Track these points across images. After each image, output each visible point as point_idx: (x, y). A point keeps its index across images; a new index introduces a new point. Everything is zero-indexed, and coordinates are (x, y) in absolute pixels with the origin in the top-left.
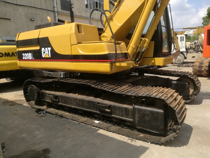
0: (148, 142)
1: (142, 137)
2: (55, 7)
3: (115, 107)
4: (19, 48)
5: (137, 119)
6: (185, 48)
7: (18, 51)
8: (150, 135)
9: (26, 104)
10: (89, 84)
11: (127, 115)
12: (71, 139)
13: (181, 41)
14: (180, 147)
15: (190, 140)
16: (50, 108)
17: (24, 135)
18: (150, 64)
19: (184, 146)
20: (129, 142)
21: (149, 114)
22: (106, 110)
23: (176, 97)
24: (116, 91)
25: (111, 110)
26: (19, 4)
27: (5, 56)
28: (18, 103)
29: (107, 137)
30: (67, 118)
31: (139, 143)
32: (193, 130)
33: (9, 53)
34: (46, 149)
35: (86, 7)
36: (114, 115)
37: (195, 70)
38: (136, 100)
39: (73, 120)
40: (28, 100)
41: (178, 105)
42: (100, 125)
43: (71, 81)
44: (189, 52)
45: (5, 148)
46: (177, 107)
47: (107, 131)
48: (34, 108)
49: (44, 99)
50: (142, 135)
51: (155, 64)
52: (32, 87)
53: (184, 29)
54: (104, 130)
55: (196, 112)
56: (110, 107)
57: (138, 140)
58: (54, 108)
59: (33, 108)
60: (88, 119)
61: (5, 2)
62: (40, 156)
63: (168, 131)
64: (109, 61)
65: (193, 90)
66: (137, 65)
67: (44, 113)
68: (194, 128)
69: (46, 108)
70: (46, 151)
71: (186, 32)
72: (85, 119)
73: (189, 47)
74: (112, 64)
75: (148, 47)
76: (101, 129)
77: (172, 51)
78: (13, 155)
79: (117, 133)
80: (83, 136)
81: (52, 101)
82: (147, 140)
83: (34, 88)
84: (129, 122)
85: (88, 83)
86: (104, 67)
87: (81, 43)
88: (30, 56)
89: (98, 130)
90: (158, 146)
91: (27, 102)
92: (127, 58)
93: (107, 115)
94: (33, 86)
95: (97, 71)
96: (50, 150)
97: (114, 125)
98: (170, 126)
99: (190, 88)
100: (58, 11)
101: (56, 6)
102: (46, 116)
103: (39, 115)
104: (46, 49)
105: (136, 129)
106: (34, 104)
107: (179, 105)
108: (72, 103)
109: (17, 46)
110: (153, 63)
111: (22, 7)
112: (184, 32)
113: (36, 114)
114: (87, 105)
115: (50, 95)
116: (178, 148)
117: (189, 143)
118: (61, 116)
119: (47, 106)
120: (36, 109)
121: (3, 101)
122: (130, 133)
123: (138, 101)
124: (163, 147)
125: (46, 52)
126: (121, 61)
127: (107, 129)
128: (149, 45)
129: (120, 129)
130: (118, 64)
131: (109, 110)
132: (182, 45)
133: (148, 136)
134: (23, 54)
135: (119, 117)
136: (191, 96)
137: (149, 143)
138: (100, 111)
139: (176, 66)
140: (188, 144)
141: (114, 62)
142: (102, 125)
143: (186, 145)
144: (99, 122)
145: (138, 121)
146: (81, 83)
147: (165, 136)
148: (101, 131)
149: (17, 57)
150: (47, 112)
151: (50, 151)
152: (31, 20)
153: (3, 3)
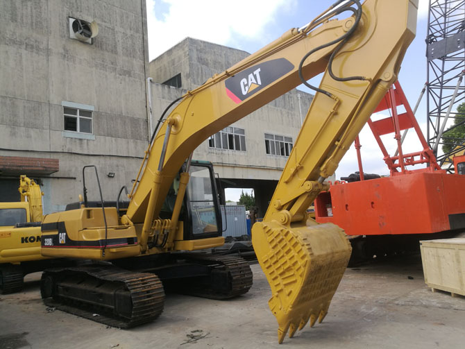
4: (43, 232)
5: (117, 306)
7: (42, 236)
61: (71, 153)
74: (103, 250)
87: (86, 229)
88: (51, 242)
92: (133, 243)
104: (62, 234)
109: (42, 230)
111: (97, 157)
125: (62, 238)
130: (113, 250)
134: (45, 239)
141: (106, 248)
145: (118, 308)
149: (41, 243)
152: (109, 176)
153: (67, 156)
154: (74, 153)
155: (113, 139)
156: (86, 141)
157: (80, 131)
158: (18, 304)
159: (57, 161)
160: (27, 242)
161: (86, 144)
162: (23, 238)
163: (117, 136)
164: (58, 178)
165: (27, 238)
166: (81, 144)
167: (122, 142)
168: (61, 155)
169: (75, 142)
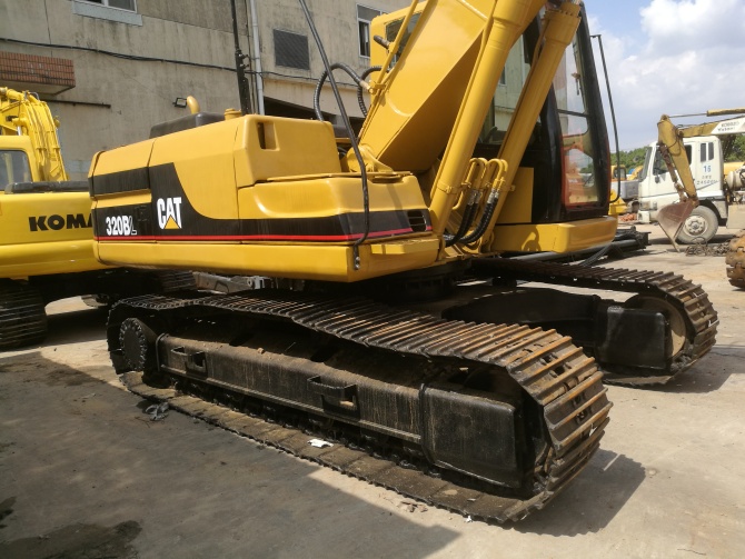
0: (466, 516)
1: (449, 499)
2: (255, 59)
3: (367, 392)
4: (96, 199)
5: (433, 435)
6: (718, 185)
7: (95, 210)
8: (478, 493)
9: (116, 382)
10: (287, 315)
11: (404, 422)
12: (216, 496)
13: (703, 158)
14: (572, 534)
15: (619, 515)
16: (186, 394)
17: (79, 477)
18: (523, 247)
19: (589, 533)
20: (404, 511)
21: (467, 419)
22: (342, 403)
23: (563, 362)
24: (365, 340)
25: (357, 404)
26: (138, 54)
27: (69, 227)
28: (95, 375)
29: (337, 492)
30: (227, 429)
31: (435, 517)
32: (645, 481)
33: (80, 217)
34: (130, 522)
35: (363, 53)
36: (366, 419)
37: (735, 264)
38: (437, 370)
39: (244, 435)
40: (121, 367)
41: (562, 389)
42: (323, 454)
43: (237, 306)
44: (738, 199)
45: (11, 516)
46: (556, 394)
47: (344, 473)
48: (138, 394)
49: (167, 364)
50: (452, 491)
51: (539, 247)
52: (133, 324)
53: (709, 115)
54: (334, 469)
55: (683, 418)
56: (351, 392)
57: (434, 507)
58: (197, 393)
59: (135, 393)
60: (294, 431)
61: (95, 51)
62: (104, 544)
63: (537, 480)
64: (347, 237)
65: (683, 338)
66: (476, 251)
67: (163, 409)
68: (651, 473)
69: (172, 395)
70: (129, 529)
71: (719, 126)
72: (282, 432)
73: (739, 182)
74: (355, 248)
75: (514, 187)
76: (326, 465)
77: (612, 198)
78: (27, 535)
79: (371, 483)
80: (260, 487)
81: (187, 369)
82: (464, 507)
83: (137, 330)
84: (411, 443)
85: (285, 312)
86: (329, 259)
87: (266, 181)
88: (127, 225)
89: (314, 469)
90: (495, 530)
91: (118, 373)
92: (423, 229)
93: (345, 420)
94: (135, 320)
95: (311, 270)
96: (141, 526)
97: (372, 456)
98: (542, 463)
99: (673, 332)
100: (266, 69)
101: (257, 54)
102: (166, 420)
103: (145, 417)
104: (169, 200)
105: (438, 470)
106: (140, 380)
107: (569, 389)
108: (244, 377)
109: (92, 195)
110: (531, 241)
111: (150, 63)
112: (712, 128)
113: (139, 413)
114: (287, 385)
115: (182, 350)
116: (564, 539)
117: (611, 523)
118: (213, 422)
119: (178, 388)
120: (144, 397)
121: (52, 369)
122: (415, 483)
123: (443, 374)
124: (512, 534)
125: (169, 213)
126: (393, 237)
127: (344, 466)
128: (516, 180)
129: (385, 468)
130: (377, 249)
131: (351, 404)
132: (708, 174)
133: (471, 494)
134: (108, 219)
135: (380, 427)
136: (678, 360)
137: (469, 519)
138: (326, 406)
139: (682, 251)
140: (604, 525)
141: (361, 243)
142: (332, 454)
143: (595, 531)
144: (325, 443)
145: (438, 441)
146: (264, 311)
147: (528, 498)
148: (325, 475)
149: (91, 230)
150: (171, 407)
151: (140, 530)
152: (176, 105)
153: (88, 55)
154: (101, 52)
155: (180, 26)
156: (123, 27)
157: (110, 4)
158: (51, 384)
159: (69, 65)
160: (44, 228)
161: (124, 34)
162: (32, 220)
163: (187, 22)
164: (74, 104)
165: (42, 219)
166: (114, 32)
167: (197, 34)
168: (75, 52)
169: (102, 26)
